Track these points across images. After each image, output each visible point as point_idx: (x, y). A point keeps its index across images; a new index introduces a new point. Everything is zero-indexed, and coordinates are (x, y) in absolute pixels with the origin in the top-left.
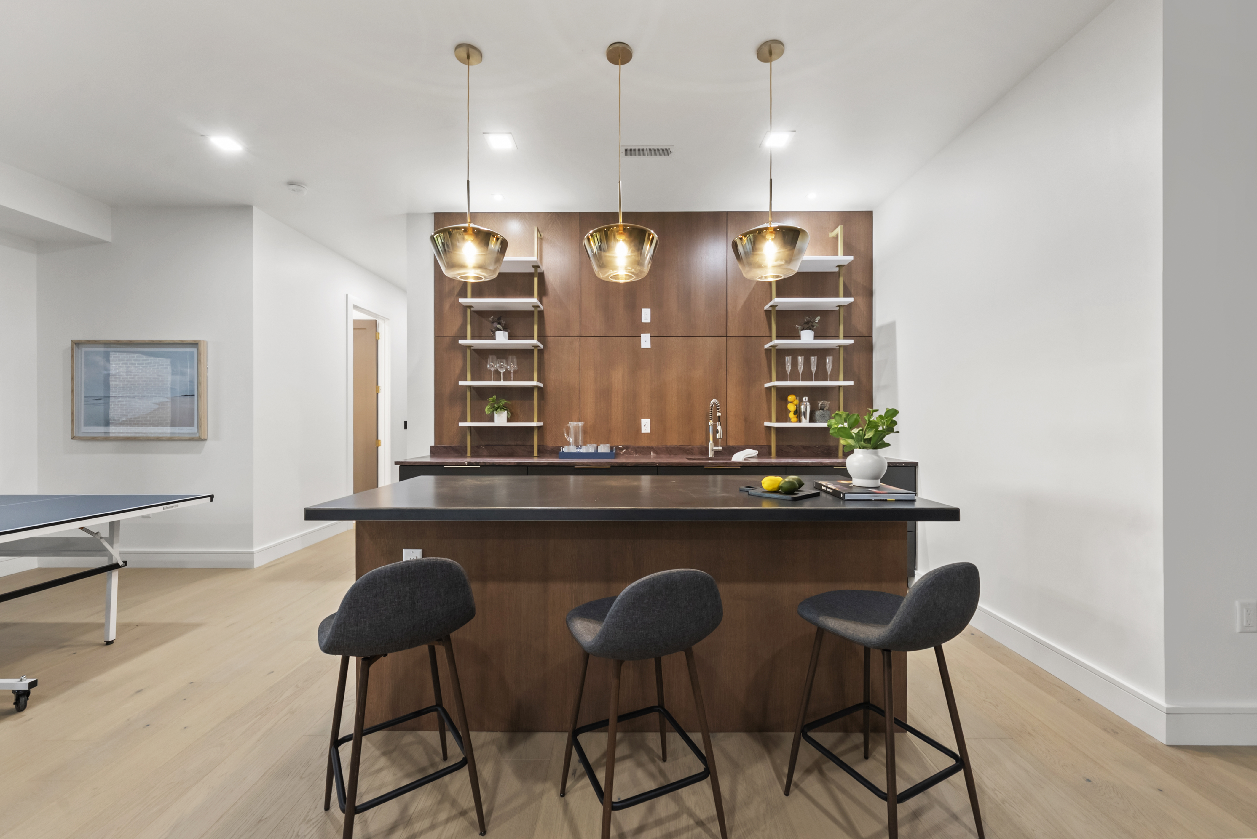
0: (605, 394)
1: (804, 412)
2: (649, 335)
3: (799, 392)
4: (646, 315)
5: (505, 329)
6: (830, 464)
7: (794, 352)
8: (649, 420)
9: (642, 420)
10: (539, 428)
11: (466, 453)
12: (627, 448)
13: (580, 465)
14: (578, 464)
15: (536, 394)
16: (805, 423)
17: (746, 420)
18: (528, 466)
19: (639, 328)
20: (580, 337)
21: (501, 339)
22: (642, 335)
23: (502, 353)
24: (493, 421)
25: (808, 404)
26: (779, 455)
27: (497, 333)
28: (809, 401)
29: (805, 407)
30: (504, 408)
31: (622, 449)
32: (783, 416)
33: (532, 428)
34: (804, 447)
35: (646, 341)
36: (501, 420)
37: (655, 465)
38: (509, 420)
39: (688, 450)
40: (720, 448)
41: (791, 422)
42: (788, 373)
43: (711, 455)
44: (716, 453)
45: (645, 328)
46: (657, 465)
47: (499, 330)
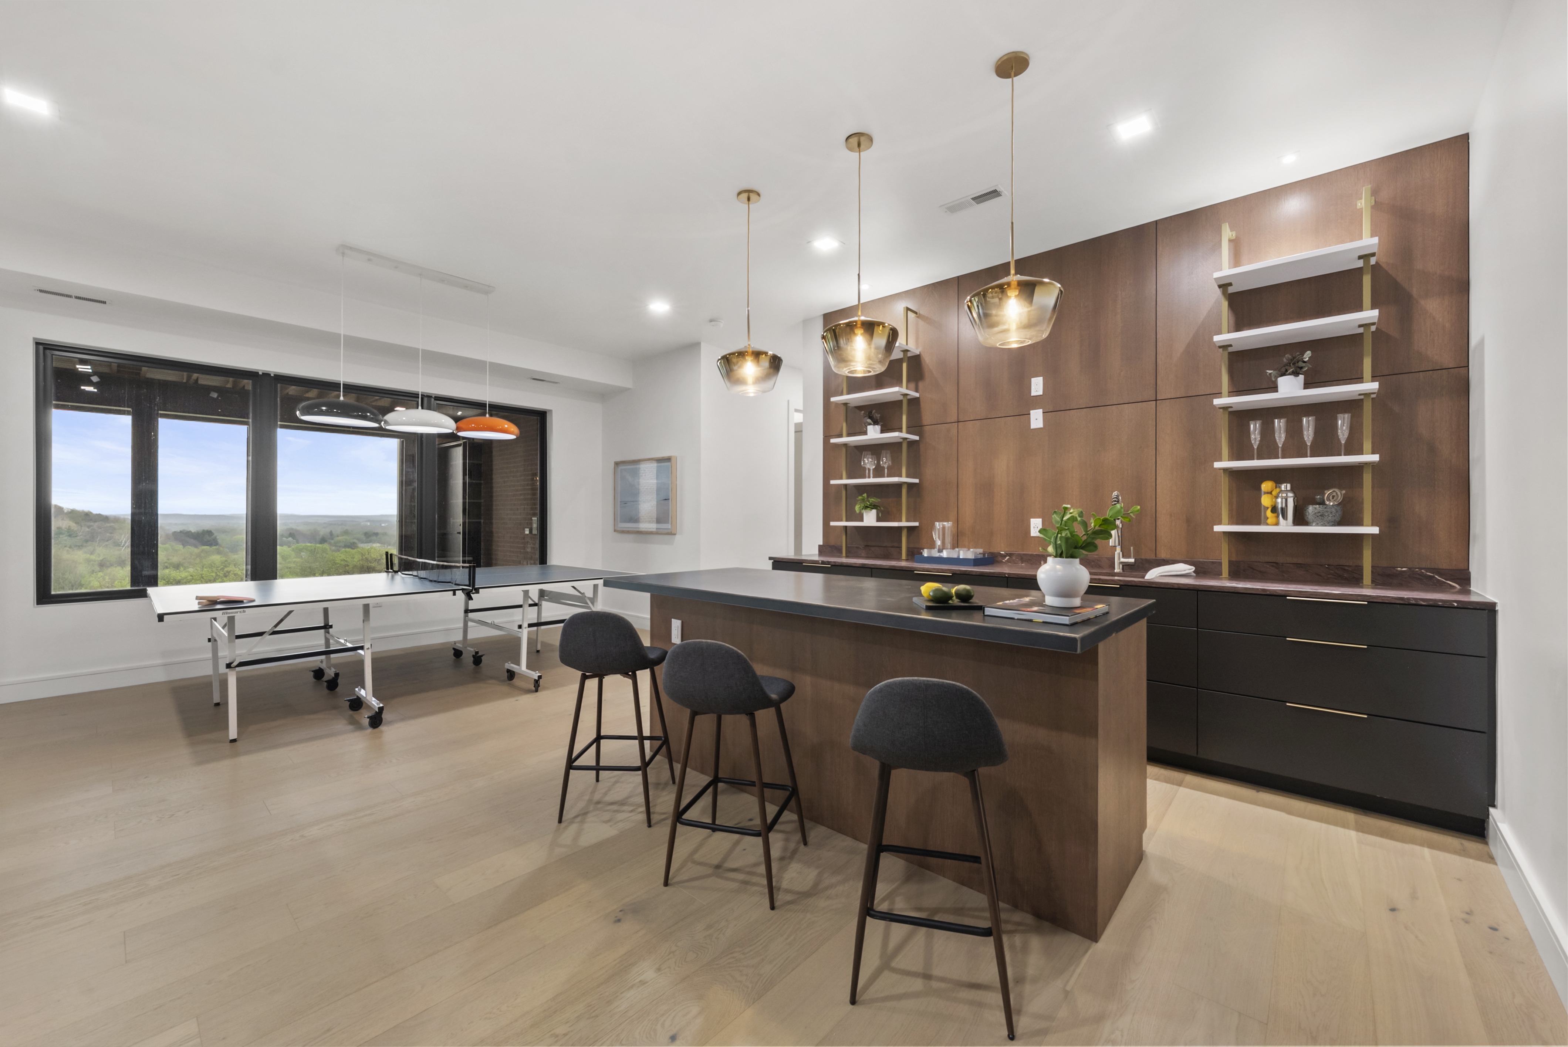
0: (986, 488)
1: (1282, 508)
2: (1041, 411)
3: (1278, 475)
4: (1037, 386)
5: (875, 423)
6: (1283, 593)
7: (1267, 414)
8: (1041, 520)
9: (1032, 520)
10: (910, 529)
11: (841, 553)
12: (1010, 555)
13: (921, 570)
14: (918, 569)
15: (904, 491)
16: (1286, 526)
17: (1188, 521)
18: (872, 568)
19: (1029, 403)
20: (958, 422)
21: (874, 433)
22: (1032, 412)
23: (876, 449)
24: (862, 521)
25: (1290, 494)
26: (1235, 574)
27: (869, 427)
28: (1292, 490)
29: (1284, 500)
30: (873, 506)
31: (1004, 556)
32: (1254, 515)
33: (900, 529)
34: (1299, 566)
35: (1037, 418)
36: (870, 519)
37: (1004, 576)
38: (878, 520)
39: (1094, 561)
40: (1132, 560)
41: (1267, 524)
42: (1255, 447)
43: (1118, 569)
44: (1125, 566)
45: (1036, 402)
46: (1007, 575)
47: (870, 424)
